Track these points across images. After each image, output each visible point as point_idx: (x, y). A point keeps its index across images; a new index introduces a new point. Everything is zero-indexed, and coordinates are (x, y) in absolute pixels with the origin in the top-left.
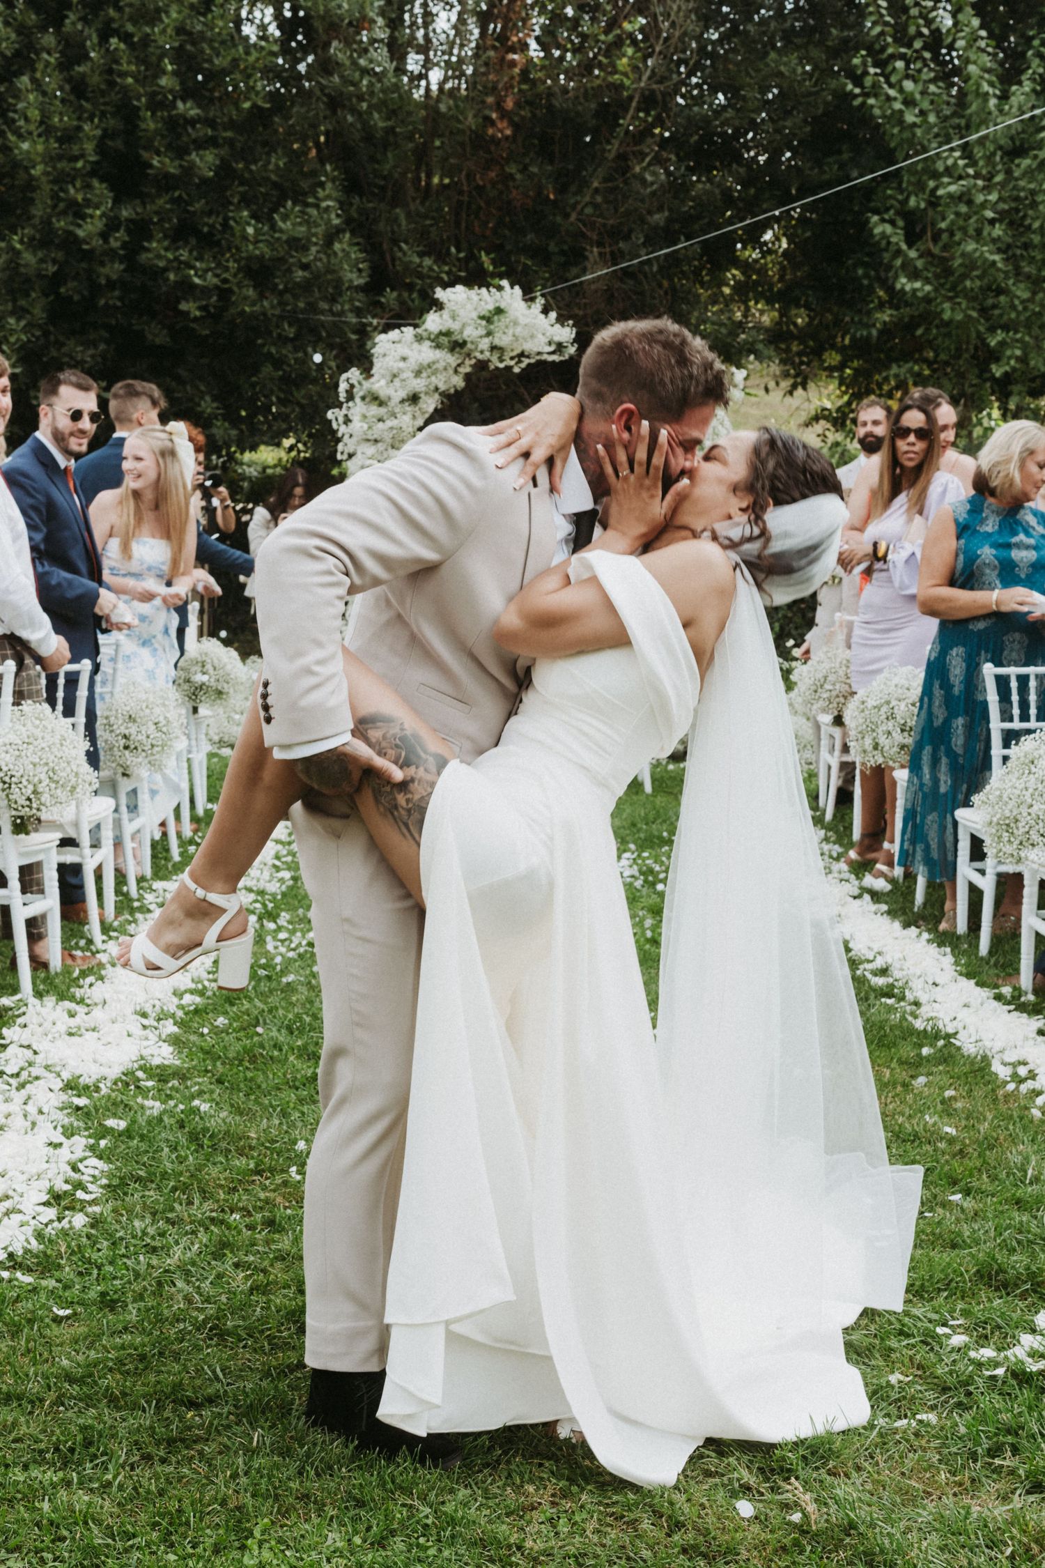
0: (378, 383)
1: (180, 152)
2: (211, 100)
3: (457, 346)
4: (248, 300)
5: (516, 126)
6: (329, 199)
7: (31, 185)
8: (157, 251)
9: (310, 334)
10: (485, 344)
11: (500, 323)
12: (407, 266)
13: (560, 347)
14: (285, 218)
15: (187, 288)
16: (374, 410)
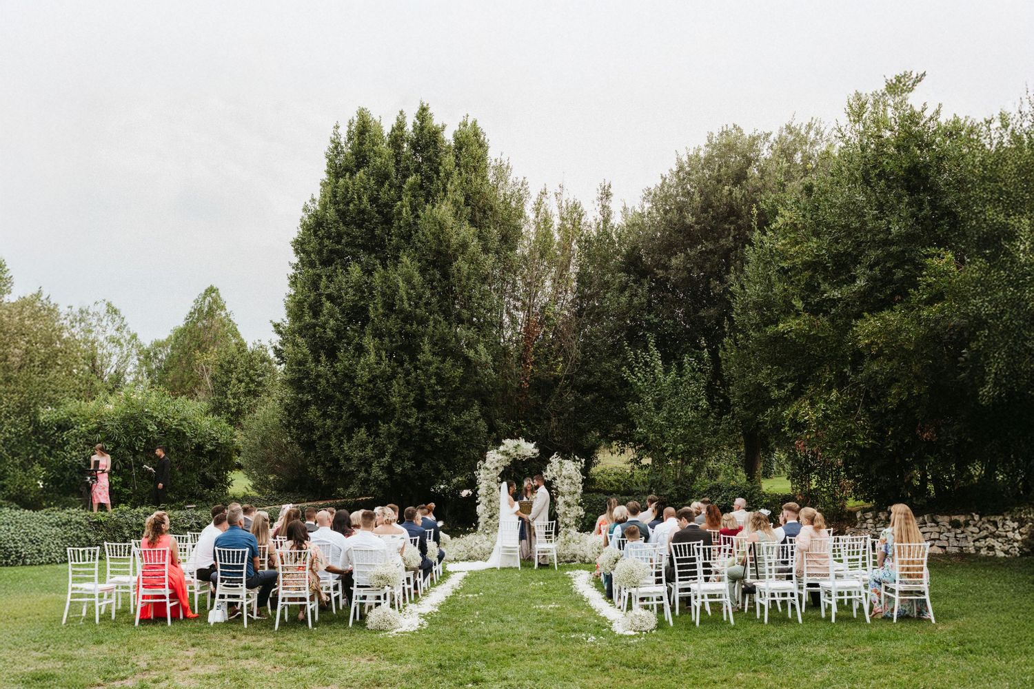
0: (487, 465)
1: (436, 399)
2: (444, 385)
3: (508, 454)
4: (454, 437)
5: (530, 385)
6: (476, 410)
7: (395, 409)
8: (428, 425)
9: (470, 446)
10: (515, 454)
11: (519, 448)
12: (499, 425)
13: (535, 454)
14: (464, 414)
15: (436, 435)
16: (486, 472)
